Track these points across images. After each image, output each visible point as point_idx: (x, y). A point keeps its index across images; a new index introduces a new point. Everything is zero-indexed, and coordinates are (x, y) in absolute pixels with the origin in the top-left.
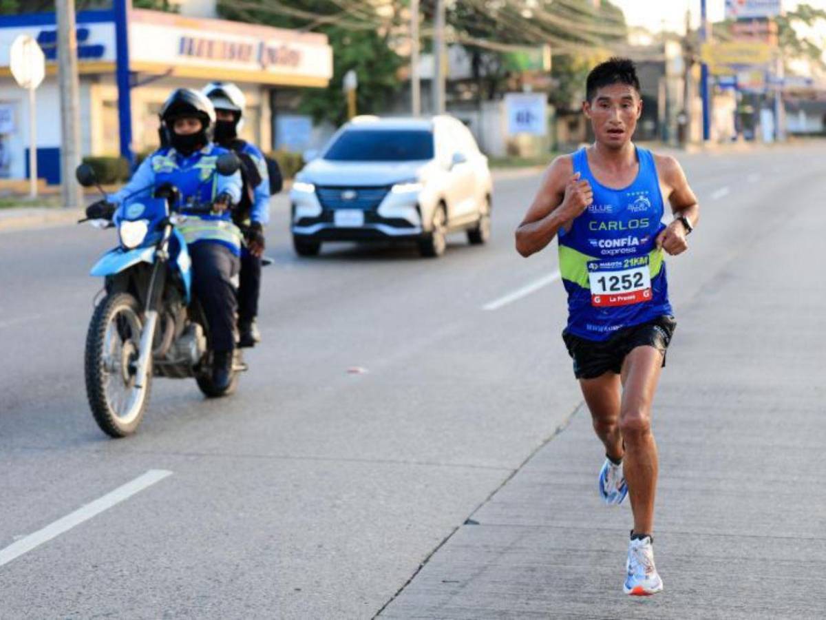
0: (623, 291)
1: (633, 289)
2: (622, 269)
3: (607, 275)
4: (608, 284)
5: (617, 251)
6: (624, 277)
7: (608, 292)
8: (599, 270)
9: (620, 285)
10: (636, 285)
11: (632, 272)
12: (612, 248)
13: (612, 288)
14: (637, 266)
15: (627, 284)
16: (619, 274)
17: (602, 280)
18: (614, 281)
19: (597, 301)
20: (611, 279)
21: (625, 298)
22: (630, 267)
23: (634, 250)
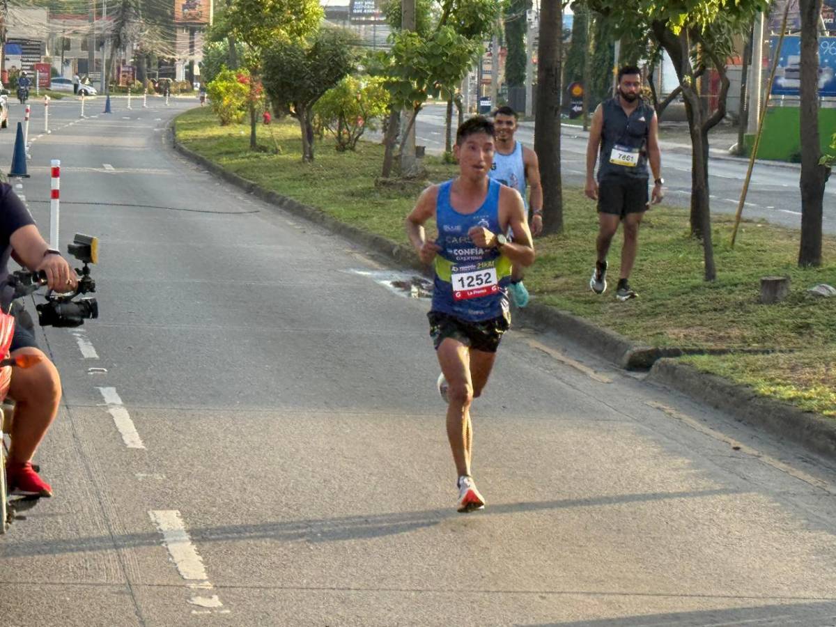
0: (477, 287)
1: (484, 285)
2: (476, 270)
3: (465, 276)
4: (466, 282)
5: (469, 258)
6: (477, 276)
7: (466, 288)
8: (459, 272)
9: (475, 282)
10: (486, 282)
11: (483, 272)
12: (463, 256)
13: (469, 285)
14: (486, 268)
15: (479, 282)
16: (474, 274)
17: (462, 280)
18: (470, 279)
19: (458, 295)
20: (468, 278)
21: (479, 292)
22: (481, 269)
23: (480, 258)
